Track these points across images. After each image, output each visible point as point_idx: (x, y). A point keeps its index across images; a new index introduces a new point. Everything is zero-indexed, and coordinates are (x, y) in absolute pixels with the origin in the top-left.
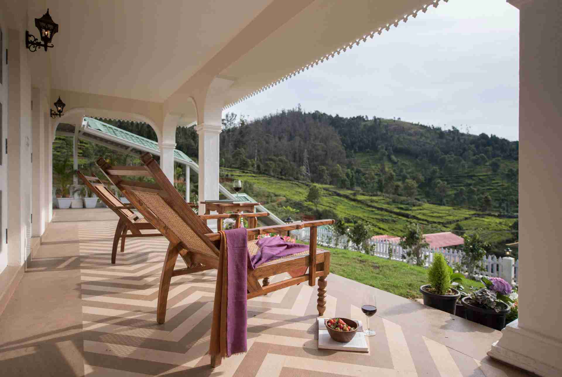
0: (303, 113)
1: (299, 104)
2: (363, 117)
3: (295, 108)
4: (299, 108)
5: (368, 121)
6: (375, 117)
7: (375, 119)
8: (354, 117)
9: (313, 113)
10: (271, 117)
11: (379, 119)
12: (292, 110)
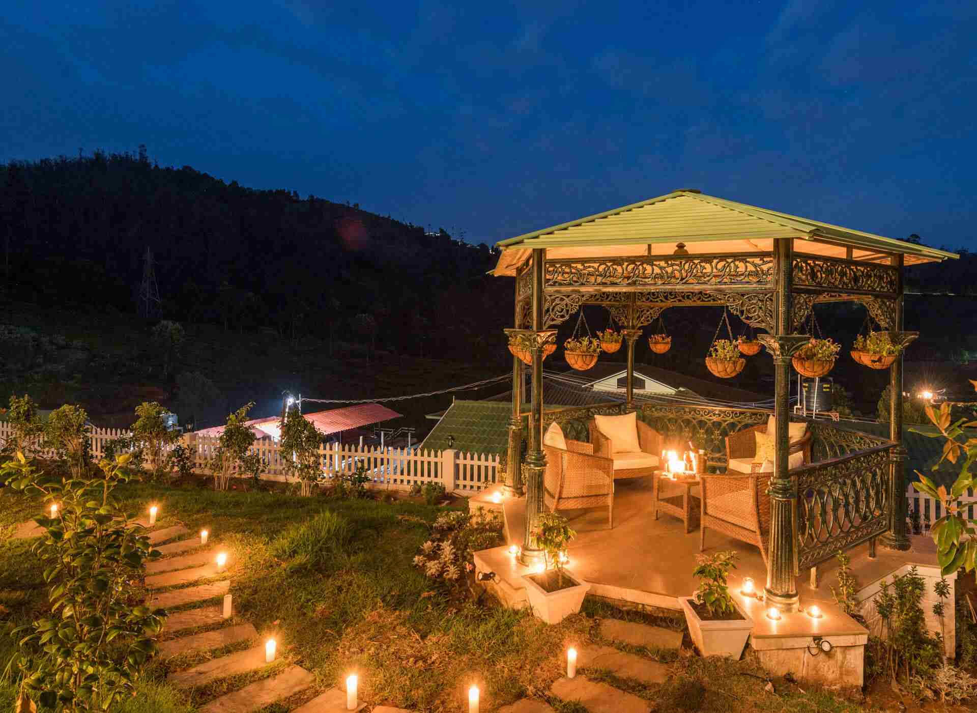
0: (153, 166)
1: (143, 146)
2: (289, 193)
3: (131, 153)
4: (141, 154)
5: (297, 201)
6: (312, 197)
7: (312, 201)
8: (271, 191)
9: (178, 171)
10: (64, 162)
11: (318, 200)
12: (123, 154)
